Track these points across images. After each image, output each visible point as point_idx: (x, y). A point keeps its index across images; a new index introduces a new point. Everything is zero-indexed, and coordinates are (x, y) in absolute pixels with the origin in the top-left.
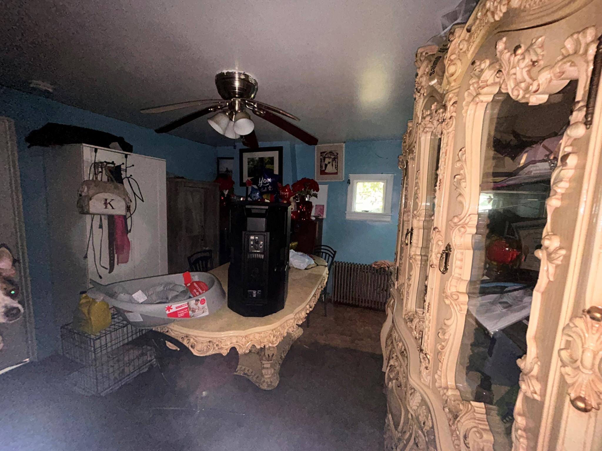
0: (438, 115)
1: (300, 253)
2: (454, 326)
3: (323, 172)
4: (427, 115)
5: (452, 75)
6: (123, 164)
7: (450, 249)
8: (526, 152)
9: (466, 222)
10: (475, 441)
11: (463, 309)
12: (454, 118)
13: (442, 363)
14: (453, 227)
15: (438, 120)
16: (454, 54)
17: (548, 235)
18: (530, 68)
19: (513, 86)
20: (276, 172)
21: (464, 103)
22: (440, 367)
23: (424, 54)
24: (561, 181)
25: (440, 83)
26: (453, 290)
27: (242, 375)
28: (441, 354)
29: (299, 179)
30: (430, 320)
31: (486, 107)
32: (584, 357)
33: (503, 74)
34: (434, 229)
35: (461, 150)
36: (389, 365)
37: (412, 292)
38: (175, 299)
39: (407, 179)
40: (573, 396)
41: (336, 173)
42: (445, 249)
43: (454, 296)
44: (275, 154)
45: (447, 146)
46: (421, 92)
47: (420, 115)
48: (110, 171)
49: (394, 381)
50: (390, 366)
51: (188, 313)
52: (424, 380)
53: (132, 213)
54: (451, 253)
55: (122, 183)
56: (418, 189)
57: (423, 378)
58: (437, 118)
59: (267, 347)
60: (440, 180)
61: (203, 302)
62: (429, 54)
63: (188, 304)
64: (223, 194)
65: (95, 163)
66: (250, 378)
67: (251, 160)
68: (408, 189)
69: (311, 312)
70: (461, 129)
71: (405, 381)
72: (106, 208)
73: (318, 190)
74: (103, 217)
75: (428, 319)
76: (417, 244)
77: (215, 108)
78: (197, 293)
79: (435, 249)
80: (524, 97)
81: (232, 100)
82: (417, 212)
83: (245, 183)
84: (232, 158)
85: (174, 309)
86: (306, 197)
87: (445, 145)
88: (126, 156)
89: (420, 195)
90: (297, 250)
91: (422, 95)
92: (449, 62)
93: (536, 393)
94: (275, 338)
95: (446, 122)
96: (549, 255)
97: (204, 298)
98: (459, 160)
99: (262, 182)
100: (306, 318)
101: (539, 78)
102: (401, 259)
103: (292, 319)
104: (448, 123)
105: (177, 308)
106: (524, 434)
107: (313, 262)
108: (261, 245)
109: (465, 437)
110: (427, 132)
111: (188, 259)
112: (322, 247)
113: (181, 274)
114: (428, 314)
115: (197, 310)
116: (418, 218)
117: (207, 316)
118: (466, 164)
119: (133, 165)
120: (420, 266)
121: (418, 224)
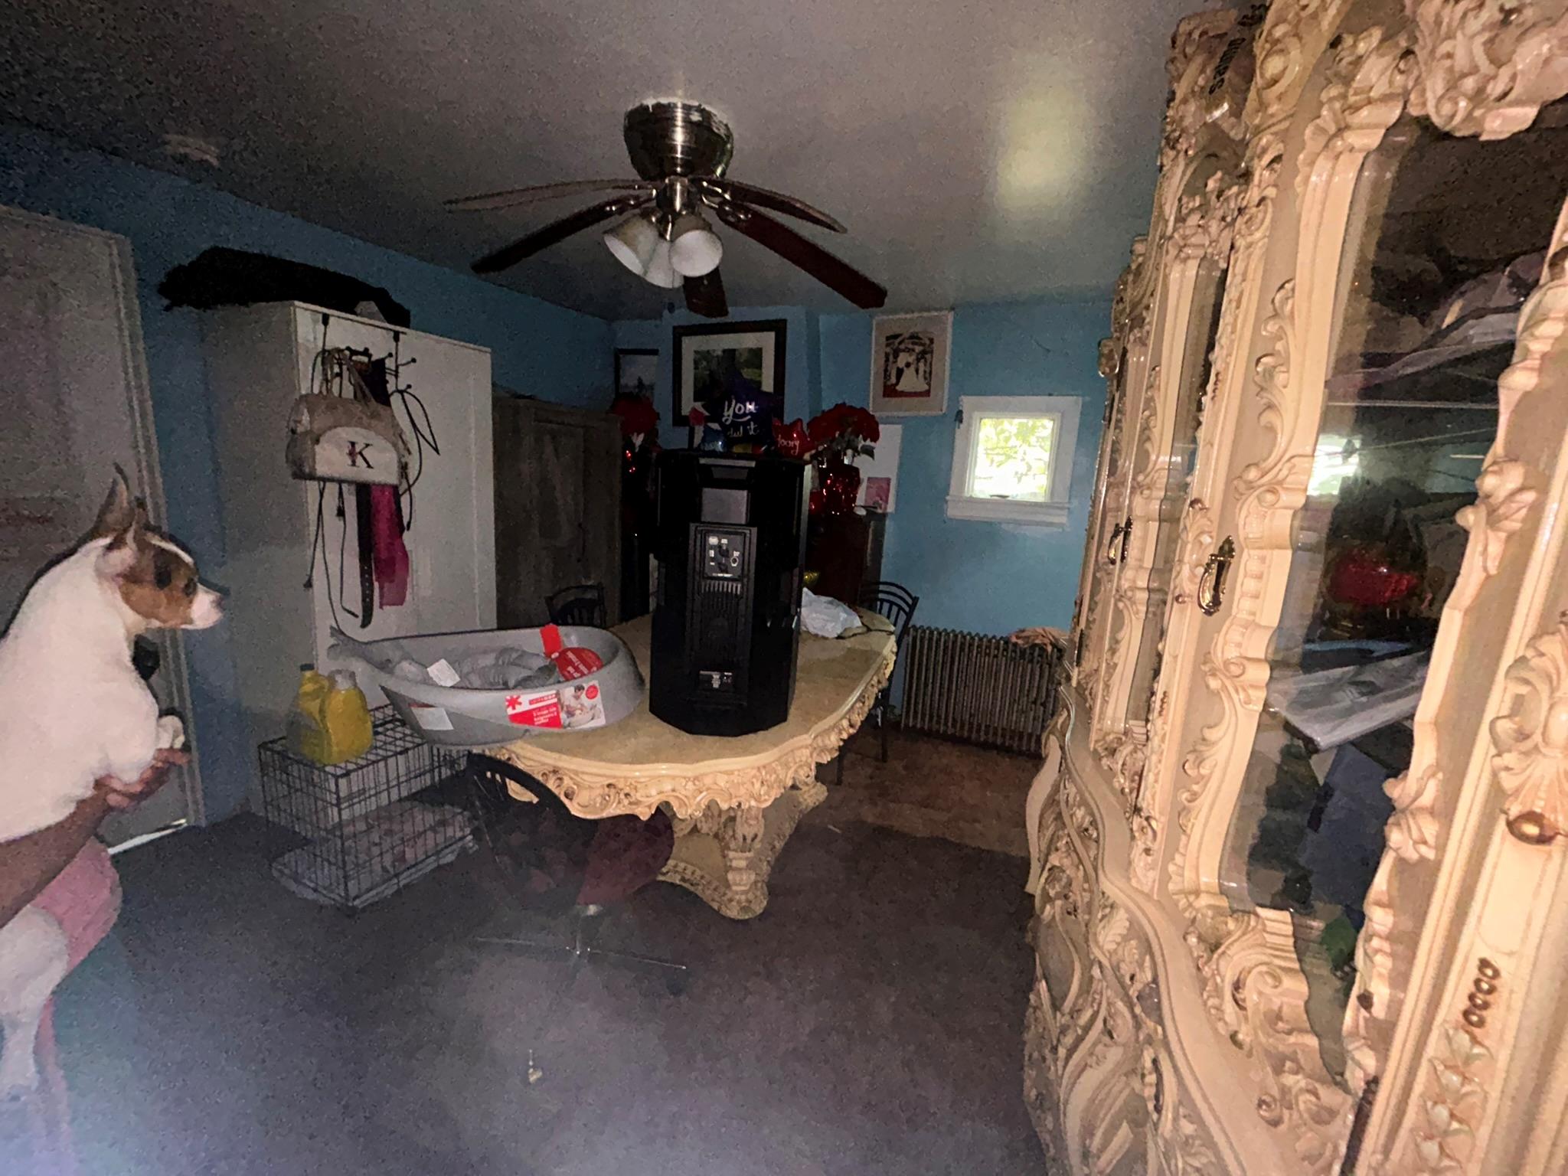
0: (1225, 204)
1: (824, 599)
2: (1226, 742)
3: (890, 391)
4: (1192, 211)
5: (1275, 81)
6: (390, 355)
7: (1232, 550)
8: (1462, 294)
9: (1281, 477)
10: (1260, 993)
11: (1254, 698)
12: (1269, 202)
13: (1189, 837)
14: (1242, 494)
15: (1223, 219)
16: (1285, 21)
17: (1494, 463)
18: (1493, 34)
19: (1440, 91)
20: (768, 385)
21: (1301, 157)
22: (1182, 844)
23: (1196, 35)
24: (1545, 319)
25: (1236, 112)
26: (1232, 653)
27: (678, 882)
28: (1189, 812)
29: (827, 406)
30: (1165, 734)
31: (1363, 164)
32: (1552, 723)
33: (1417, 63)
34: (1192, 504)
35: (1282, 287)
36: (1048, 866)
37: (1117, 683)
38: (524, 683)
39: (1121, 399)
40: (1515, 810)
41: (927, 393)
42: (1216, 552)
43: (1233, 668)
44: (766, 341)
45: (1244, 280)
46: (1179, 147)
47: (1170, 212)
48: (360, 372)
49: (1059, 903)
50: (1050, 870)
51: (558, 716)
52: (1139, 881)
53: (411, 482)
54: (1232, 560)
55: (387, 403)
56: (1154, 414)
57: (1136, 876)
58: (1219, 213)
59: (745, 806)
60: (1217, 375)
61: (592, 693)
62: (1211, 34)
63: (557, 694)
64: (630, 445)
65: (324, 351)
66: (699, 891)
67: (702, 357)
68: (1124, 425)
69: (851, 737)
70: (1287, 231)
71: (1086, 900)
72: (354, 463)
73: (875, 437)
74: (345, 487)
75: (1160, 733)
76: (1141, 560)
77: (622, 204)
78: (576, 675)
79: (1191, 555)
80: (1469, 117)
81: (667, 181)
82: (1146, 477)
83: (686, 417)
84: (654, 352)
85: (524, 706)
86: (845, 454)
87: (1239, 278)
88: (396, 338)
89: (1156, 432)
90: (817, 590)
91: (1182, 154)
92: (1268, 46)
93: (1425, 843)
94: (765, 788)
95: (1247, 216)
96: (1492, 512)
97: (595, 683)
98: (1276, 315)
99: (731, 412)
100: (840, 749)
101: (1516, 57)
102: (1091, 610)
103: (807, 747)
104: (1250, 218)
105: (531, 702)
106: (1386, 946)
107: (857, 622)
108: (735, 561)
109: (1237, 986)
110: (1188, 257)
111: (548, 604)
112: (882, 587)
113: (537, 630)
114: (1159, 722)
115: (578, 712)
116: (1146, 492)
117: (602, 728)
118: (1293, 324)
119: (414, 360)
120: (1143, 615)
121: (1145, 507)
